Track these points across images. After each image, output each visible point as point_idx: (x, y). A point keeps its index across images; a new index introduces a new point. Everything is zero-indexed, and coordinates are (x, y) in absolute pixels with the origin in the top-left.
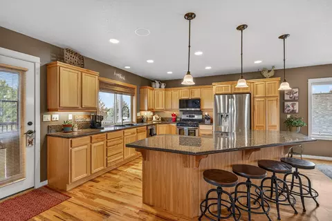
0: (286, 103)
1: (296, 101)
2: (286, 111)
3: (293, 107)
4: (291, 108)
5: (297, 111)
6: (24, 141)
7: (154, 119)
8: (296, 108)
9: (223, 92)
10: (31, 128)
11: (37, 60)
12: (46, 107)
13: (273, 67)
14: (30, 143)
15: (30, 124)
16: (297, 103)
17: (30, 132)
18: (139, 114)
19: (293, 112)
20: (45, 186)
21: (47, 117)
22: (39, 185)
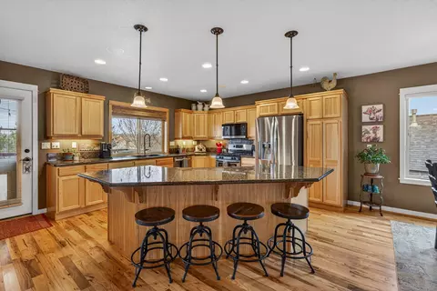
0: (364, 128)
1: (380, 123)
2: (364, 139)
3: (375, 133)
4: (372, 135)
5: (381, 140)
6: (21, 167)
7: (197, 150)
8: (380, 134)
9: (269, 113)
10: (29, 155)
11: (35, 88)
12: (45, 134)
13: (335, 74)
14: (27, 169)
15: (27, 151)
16: (381, 127)
17: (28, 159)
18: (172, 143)
19: (375, 140)
20: (43, 215)
21: (46, 145)
22: (36, 212)
